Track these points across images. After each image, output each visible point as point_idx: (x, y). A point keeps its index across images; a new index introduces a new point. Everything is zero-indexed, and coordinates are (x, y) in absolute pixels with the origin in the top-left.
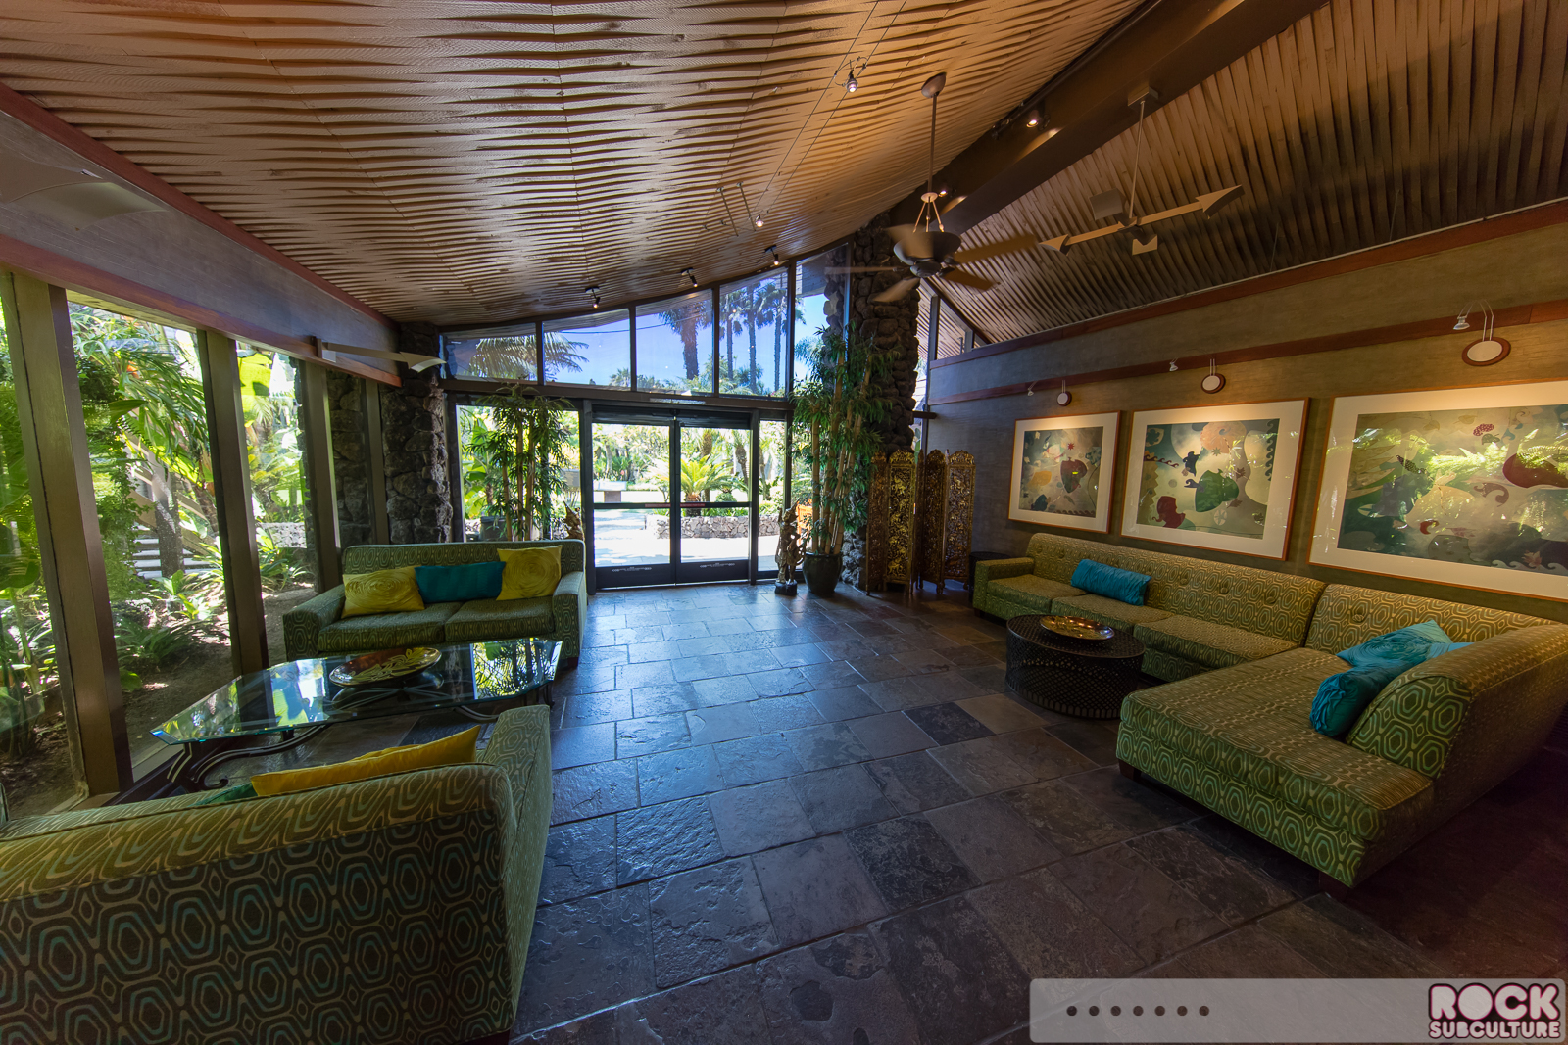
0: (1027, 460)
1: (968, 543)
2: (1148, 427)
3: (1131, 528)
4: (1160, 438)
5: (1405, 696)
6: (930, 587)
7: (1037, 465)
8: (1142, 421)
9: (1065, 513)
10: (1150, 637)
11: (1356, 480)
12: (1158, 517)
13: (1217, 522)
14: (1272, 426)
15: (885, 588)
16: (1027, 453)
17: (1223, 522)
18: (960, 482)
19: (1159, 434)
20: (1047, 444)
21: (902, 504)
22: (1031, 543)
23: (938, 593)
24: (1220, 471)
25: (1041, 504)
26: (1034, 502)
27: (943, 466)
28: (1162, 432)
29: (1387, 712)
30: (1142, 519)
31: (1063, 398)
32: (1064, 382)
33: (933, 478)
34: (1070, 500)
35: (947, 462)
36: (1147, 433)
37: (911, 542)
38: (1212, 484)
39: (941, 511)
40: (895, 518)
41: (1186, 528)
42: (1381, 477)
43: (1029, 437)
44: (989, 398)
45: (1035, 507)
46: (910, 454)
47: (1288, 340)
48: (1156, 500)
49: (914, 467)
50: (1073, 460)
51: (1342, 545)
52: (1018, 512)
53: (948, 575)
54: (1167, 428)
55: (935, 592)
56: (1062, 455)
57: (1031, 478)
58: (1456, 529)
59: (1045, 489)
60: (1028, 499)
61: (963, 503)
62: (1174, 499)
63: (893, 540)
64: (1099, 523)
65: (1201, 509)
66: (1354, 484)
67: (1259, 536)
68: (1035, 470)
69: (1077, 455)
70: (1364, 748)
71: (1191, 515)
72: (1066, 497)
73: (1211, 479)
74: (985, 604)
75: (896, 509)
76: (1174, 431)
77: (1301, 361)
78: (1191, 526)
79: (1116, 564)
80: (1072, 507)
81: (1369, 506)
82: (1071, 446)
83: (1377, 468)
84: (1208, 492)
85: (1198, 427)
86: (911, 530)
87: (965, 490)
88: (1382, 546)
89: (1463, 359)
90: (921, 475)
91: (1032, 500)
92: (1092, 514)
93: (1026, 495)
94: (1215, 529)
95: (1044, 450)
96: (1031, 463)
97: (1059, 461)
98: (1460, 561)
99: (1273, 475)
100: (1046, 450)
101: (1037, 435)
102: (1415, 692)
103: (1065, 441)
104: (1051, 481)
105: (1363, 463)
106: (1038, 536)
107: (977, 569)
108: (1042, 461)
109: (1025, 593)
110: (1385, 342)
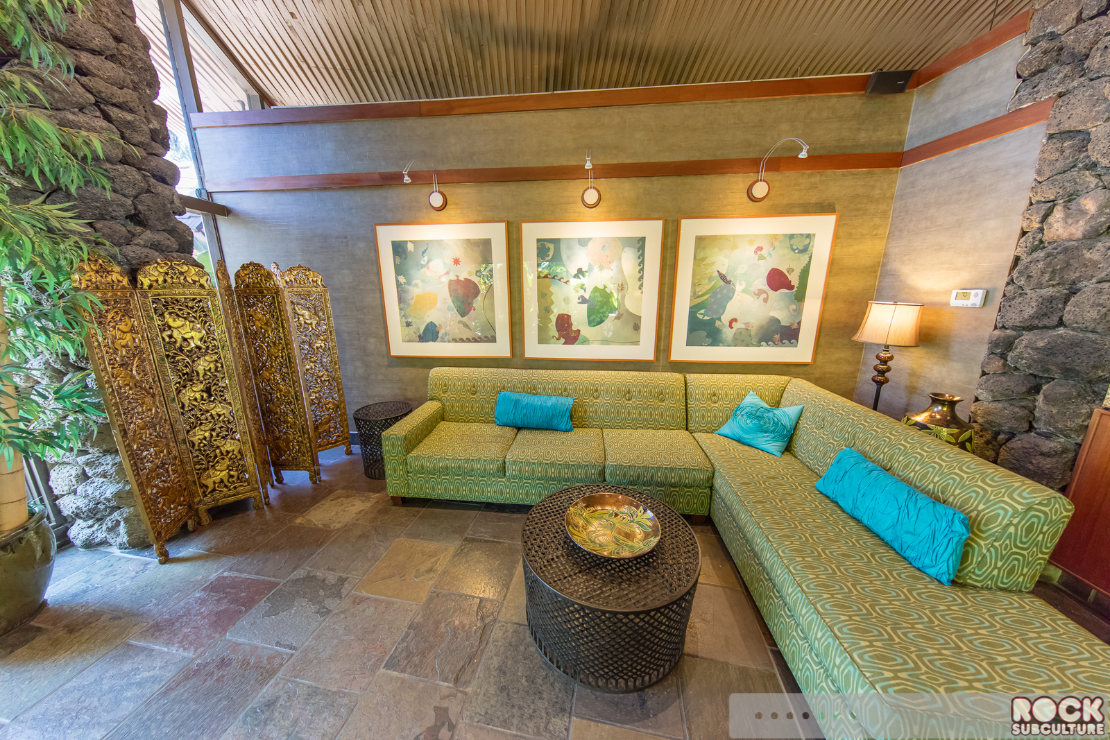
0: (402, 279)
1: (341, 396)
2: (538, 240)
3: (534, 349)
4: (551, 253)
5: (1024, 525)
6: (296, 478)
7: (416, 285)
8: (531, 233)
9: (462, 340)
10: (625, 475)
11: (695, 291)
12: (557, 335)
13: (606, 334)
14: (640, 244)
15: (205, 519)
16: (399, 270)
17: (611, 334)
18: (307, 313)
19: (549, 249)
20: (426, 258)
21: (202, 365)
22: (430, 382)
23: (315, 483)
24: (605, 287)
25: (430, 333)
26: (421, 331)
27: (277, 292)
28: (552, 246)
29: (1007, 545)
30: (542, 340)
31: (437, 200)
32: (435, 178)
33: (259, 312)
34: (466, 326)
35: (281, 284)
36: (538, 248)
37: (243, 427)
38: (600, 299)
39: (290, 360)
40: (193, 393)
41: (582, 343)
42: (709, 287)
43: (399, 248)
44: (325, 189)
45: (422, 338)
46: (193, 270)
47: (646, 161)
48: (553, 318)
49: (212, 294)
50: (462, 278)
51: (689, 343)
52: (401, 346)
53: (320, 446)
54: (556, 242)
55: (309, 483)
56: (448, 273)
57: (412, 302)
58: (746, 324)
59: (432, 316)
60: (412, 329)
61: (319, 343)
62: (569, 317)
63: (200, 434)
64: (501, 348)
65: (593, 324)
66: (695, 295)
67: (636, 343)
68: (415, 291)
69: (466, 272)
70: (979, 585)
71: (587, 331)
72: (460, 322)
73: (598, 294)
74: (409, 487)
75: (189, 378)
76: (563, 246)
77: (658, 183)
78: (586, 341)
79: (533, 391)
80: (469, 335)
81: (702, 311)
82: (457, 262)
83: (707, 281)
84: (597, 308)
85: (583, 242)
86: (238, 405)
87: (318, 324)
88: (710, 340)
89: (748, 195)
90: (233, 308)
91: (419, 329)
92: (493, 339)
93: (408, 324)
94: (605, 341)
95: (423, 266)
96: (409, 283)
97: (445, 280)
98: (747, 346)
99: (644, 288)
100: (426, 266)
101: (410, 247)
102: (1033, 519)
103: (449, 256)
104: (439, 305)
105: (699, 277)
106: (436, 372)
107: (385, 443)
108: (423, 281)
109: (467, 460)
110: (708, 174)
